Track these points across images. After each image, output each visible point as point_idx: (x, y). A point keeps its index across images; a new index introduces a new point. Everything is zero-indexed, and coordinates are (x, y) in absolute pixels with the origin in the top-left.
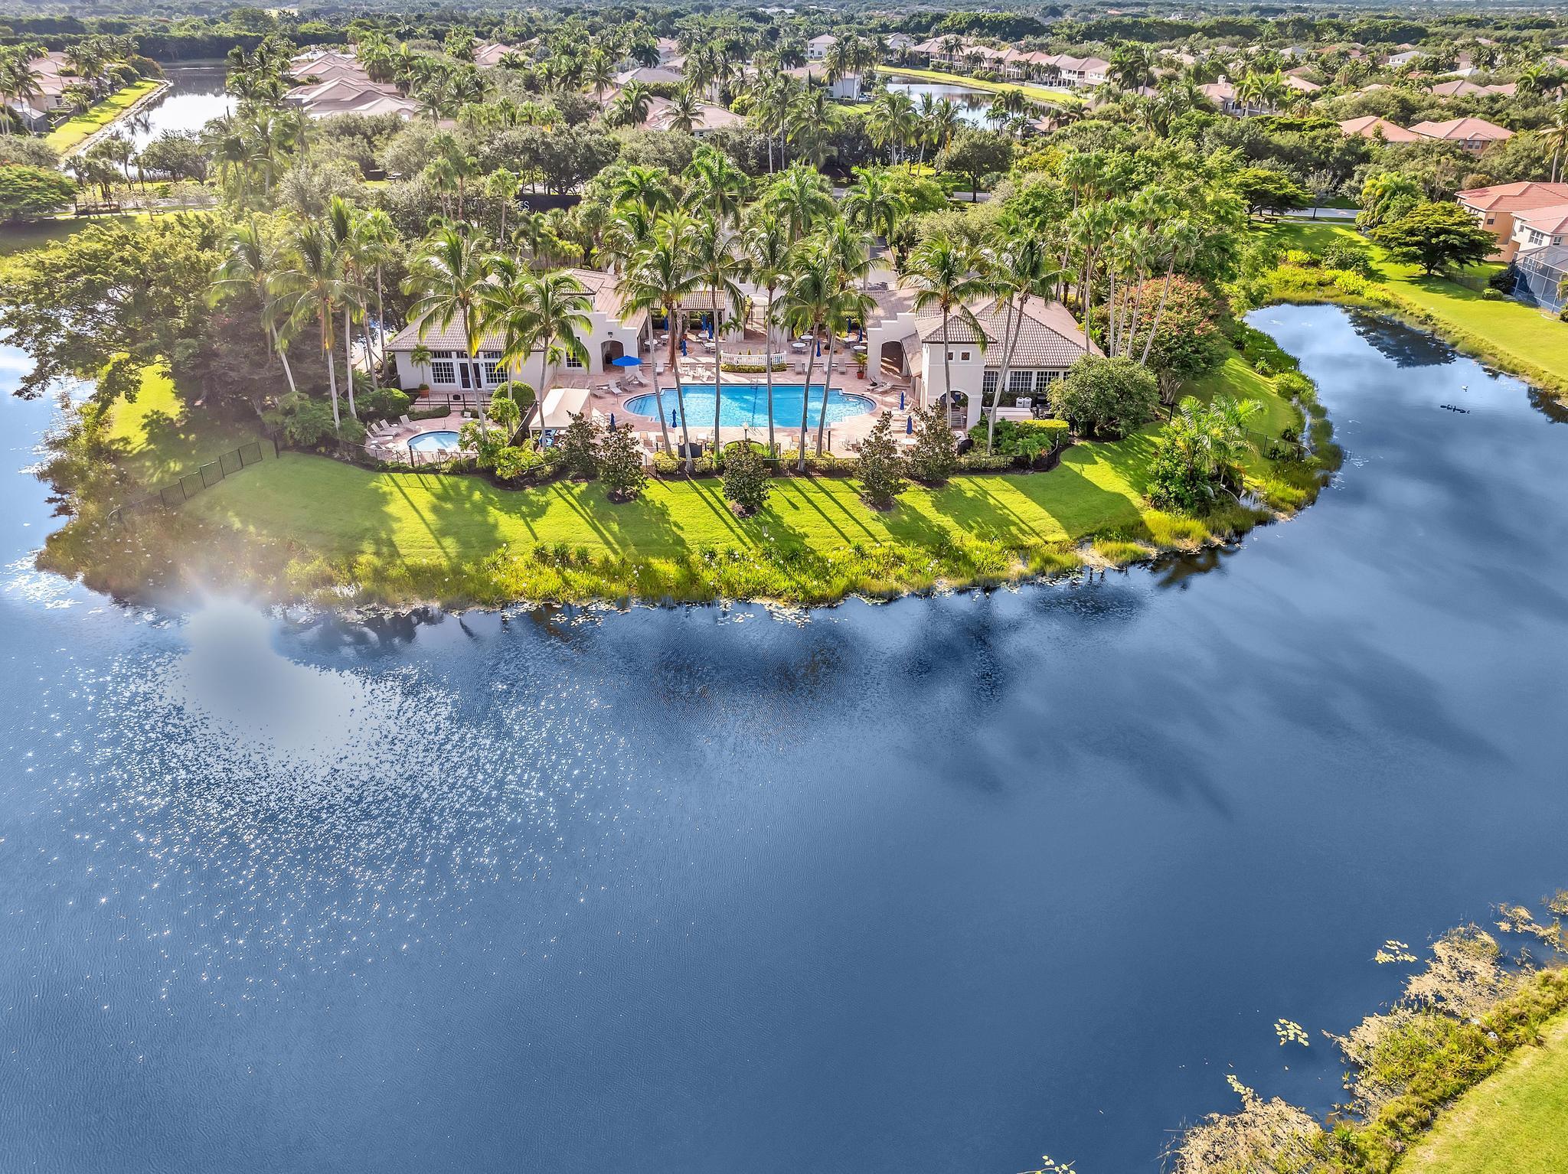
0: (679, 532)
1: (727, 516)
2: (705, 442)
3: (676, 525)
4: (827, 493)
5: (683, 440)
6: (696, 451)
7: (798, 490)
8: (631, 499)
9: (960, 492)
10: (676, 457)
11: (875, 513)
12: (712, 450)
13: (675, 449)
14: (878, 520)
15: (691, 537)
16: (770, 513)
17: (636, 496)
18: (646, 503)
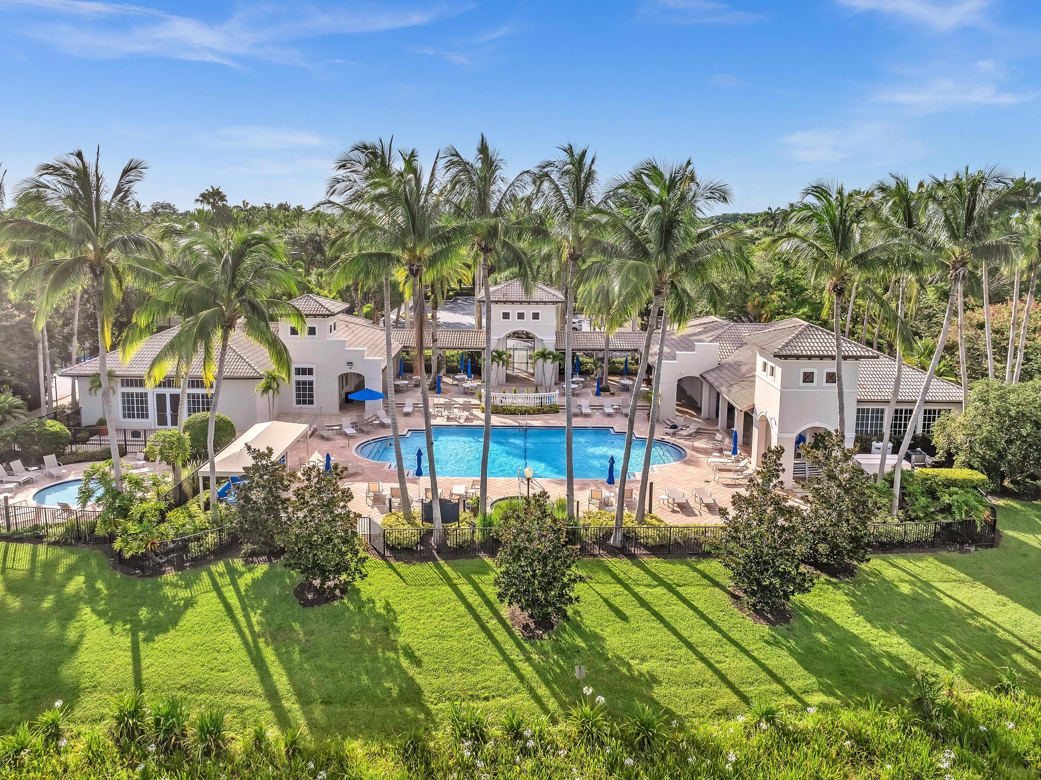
0: (412, 671)
1: (501, 636)
2: (463, 498)
3: (409, 654)
4: (670, 588)
5: (430, 495)
6: (450, 511)
7: (620, 581)
8: (334, 597)
9: (889, 586)
10: (419, 521)
11: (764, 629)
12: (475, 511)
13: (416, 509)
14: (777, 644)
15: (437, 683)
16: (578, 628)
17: (344, 591)
18: (361, 605)
